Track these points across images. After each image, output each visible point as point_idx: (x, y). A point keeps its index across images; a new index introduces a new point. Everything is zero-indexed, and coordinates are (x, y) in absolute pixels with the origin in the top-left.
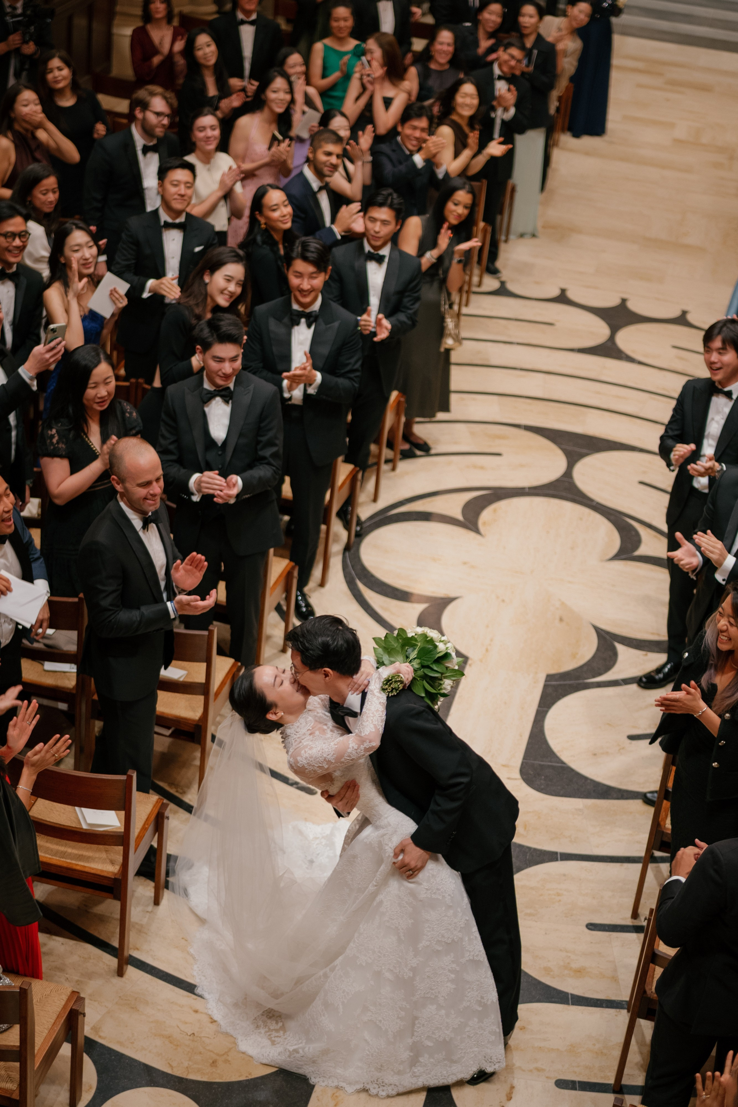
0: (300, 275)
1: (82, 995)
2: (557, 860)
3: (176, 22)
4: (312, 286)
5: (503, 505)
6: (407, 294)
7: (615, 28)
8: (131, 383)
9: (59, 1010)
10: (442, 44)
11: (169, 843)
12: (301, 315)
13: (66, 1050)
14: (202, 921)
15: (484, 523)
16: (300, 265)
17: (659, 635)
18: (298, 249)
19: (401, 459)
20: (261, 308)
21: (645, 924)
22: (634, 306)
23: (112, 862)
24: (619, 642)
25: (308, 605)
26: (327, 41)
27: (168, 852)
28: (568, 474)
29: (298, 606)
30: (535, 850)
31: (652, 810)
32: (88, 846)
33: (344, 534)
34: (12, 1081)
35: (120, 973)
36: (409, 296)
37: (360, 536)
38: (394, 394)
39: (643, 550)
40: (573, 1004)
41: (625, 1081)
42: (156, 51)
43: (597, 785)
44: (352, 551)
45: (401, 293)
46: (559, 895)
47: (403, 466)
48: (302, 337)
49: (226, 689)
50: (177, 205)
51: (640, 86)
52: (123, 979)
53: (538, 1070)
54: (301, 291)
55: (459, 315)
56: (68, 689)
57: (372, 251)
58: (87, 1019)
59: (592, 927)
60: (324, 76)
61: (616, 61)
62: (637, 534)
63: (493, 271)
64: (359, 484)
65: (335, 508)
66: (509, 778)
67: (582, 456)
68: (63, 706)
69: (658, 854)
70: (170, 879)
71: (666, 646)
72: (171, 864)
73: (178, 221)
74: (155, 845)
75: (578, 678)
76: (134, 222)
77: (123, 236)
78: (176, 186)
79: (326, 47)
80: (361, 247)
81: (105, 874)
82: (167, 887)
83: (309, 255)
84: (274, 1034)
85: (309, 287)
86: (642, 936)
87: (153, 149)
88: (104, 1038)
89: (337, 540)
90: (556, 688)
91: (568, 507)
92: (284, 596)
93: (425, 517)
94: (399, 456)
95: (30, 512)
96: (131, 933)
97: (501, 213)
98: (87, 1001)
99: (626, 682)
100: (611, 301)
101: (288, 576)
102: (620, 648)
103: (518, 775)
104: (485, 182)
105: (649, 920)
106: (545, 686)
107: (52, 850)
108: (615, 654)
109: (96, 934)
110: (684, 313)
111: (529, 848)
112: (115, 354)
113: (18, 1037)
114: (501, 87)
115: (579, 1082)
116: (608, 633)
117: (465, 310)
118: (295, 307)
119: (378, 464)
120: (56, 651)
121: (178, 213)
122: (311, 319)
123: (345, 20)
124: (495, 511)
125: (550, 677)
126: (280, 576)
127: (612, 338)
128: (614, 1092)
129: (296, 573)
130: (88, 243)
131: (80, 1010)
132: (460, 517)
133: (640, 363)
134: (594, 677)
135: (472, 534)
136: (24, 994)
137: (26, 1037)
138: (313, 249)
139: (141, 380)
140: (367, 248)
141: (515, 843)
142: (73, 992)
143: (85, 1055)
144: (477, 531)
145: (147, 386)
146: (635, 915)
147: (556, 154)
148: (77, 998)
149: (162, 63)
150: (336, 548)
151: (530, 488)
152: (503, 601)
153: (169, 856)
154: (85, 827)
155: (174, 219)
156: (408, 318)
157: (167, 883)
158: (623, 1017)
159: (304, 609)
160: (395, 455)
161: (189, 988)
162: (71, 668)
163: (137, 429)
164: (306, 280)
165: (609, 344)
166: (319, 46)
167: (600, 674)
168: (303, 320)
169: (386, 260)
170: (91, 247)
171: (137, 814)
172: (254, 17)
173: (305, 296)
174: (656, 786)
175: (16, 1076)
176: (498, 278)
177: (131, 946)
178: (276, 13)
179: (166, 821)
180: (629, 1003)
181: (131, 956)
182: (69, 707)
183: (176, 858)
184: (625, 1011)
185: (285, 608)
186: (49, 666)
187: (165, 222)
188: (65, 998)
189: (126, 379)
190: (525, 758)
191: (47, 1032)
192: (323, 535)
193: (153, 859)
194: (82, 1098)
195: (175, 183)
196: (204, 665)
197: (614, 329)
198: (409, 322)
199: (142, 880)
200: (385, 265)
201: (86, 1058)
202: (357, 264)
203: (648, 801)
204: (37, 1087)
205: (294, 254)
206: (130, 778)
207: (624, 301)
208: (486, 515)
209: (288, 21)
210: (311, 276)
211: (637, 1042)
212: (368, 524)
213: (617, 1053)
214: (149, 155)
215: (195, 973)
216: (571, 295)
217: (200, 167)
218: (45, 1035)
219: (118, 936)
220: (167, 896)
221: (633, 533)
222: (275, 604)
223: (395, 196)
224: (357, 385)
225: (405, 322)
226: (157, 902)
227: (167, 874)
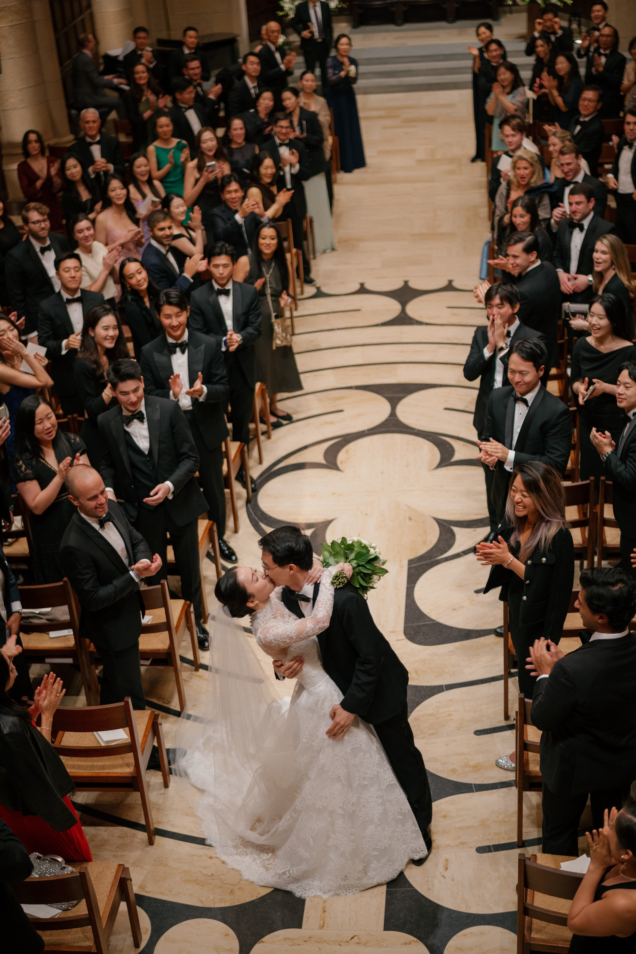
0: (169, 316)
1: (126, 866)
2: (443, 691)
3: (47, 154)
4: (179, 323)
5: (352, 446)
6: (251, 313)
7: (356, 91)
8: (69, 419)
9: (112, 880)
10: (235, 129)
11: (165, 741)
12: (175, 346)
13: (123, 906)
14: (202, 791)
15: (341, 462)
16: (168, 309)
17: (481, 514)
18: (163, 298)
19: (273, 430)
20: (146, 347)
21: (515, 722)
22: (414, 284)
23: (128, 765)
24: (454, 526)
25: (229, 548)
26: (157, 143)
27: (167, 747)
28: (393, 414)
29: (222, 551)
30: (427, 687)
31: (502, 640)
32: (108, 757)
33: (244, 492)
34: (89, 940)
35: (151, 842)
36: (253, 314)
37: (255, 491)
38: (258, 385)
39: (457, 457)
40: (477, 791)
41: (525, 838)
42: (38, 178)
43: (460, 630)
44: (252, 503)
45: (247, 314)
46: (450, 715)
47: (276, 434)
48: (180, 361)
49: (183, 621)
50: (73, 286)
51: (384, 128)
52: (154, 846)
53: (462, 843)
54: (173, 327)
55: (292, 318)
56: (70, 647)
57: (220, 288)
58: (133, 882)
59: (479, 733)
60: (159, 169)
61: (361, 114)
62: (451, 446)
63: (309, 281)
64: (246, 454)
65: (233, 475)
66: (397, 640)
67: (400, 399)
68: (70, 661)
69: (513, 671)
70: (172, 767)
71: (488, 521)
72: (171, 755)
73: (76, 296)
74: (156, 744)
75: (431, 558)
76: (45, 304)
77: (39, 315)
78: (67, 272)
79: (157, 148)
80: (212, 287)
81: (125, 775)
82: (171, 773)
83: (172, 300)
84: (267, 862)
85: (178, 323)
86: (514, 731)
87: (48, 248)
88: (149, 892)
89: (240, 497)
90: (416, 568)
91: (398, 437)
92: (210, 545)
93: (300, 466)
94: (271, 428)
95: (16, 526)
96: (152, 812)
97: (306, 239)
98: (131, 869)
99: (465, 553)
100: (396, 284)
101: (210, 531)
102: (455, 529)
103: (403, 637)
104: (290, 220)
105: (517, 720)
106: (409, 569)
107: (83, 766)
108: (453, 535)
109: (128, 818)
110: (450, 282)
111: (422, 687)
112: (53, 400)
113: (86, 907)
114: (284, 152)
115: (493, 846)
116: (445, 521)
117: (295, 314)
118: (170, 340)
119: (256, 436)
120: (55, 622)
121: (75, 291)
122: (183, 347)
123: (167, 126)
124: (347, 452)
125: (411, 562)
126: (204, 533)
127: (403, 311)
128: (519, 847)
129: (215, 528)
130: (9, 328)
131: (127, 877)
132: (323, 462)
133: (427, 324)
134: (442, 554)
135: (335, 472)
136: (83, 877)
137: (92, 906)
138: (174, 296)
139: (75, 415)
140: (216, 287)
141: (412, 686)
142: (120, 865)
143: (138, 907)
144: (337, 468)
145: (80, 419)
146: (507, 717)
147: (336, 188)
148: (123, 869)
149: (44, 185)
150: (240, 504)
151: (368, 430)
152: (367, 514)
153: (168, 750)
154: (103, 744)
155: (73, 295)
156: (254, 330)
157: (170, 769)
158: (514, 790)
159: (227, 552)
160: (268, 428)
161: (201, 841)
162: (69, 632)
163: (82, 449)
164: (174, 318)
165: (402, 315)
166: (151, 148)
167: (446, 551)
168: (178, 349)
169: (231, 292)
170: (12, 330)
171: (138, 726)
172: (98, 138)
173: (176, 331)
174: (501, 623)
175: (91, 935)
176: (314, 285)
177: (154, 821)
178: (117, 131)
179: (160, 726)
180: (515, 781)
181: (156, 829)
182: (73, 660)
183: (174, 751)
184: (514, 787)
185: (213, 554)
186: (53, 634)
187: (67, 299)
188: (114, 871)
189: (64, 416)
190: (406, 623)
191: (106, 898)
192: (228, 496)
193: (157, 755)
194: (143, 939)
195: (67, 270)
196: (163, 609)
197: (404, 304)
198: (256, 333)
199: (152, 771)
200: (231, 296)
201: (139, 909)
202: (211, 299)
203: (498, 635)
204: (108, 940)
205: (162, 302)
206: (127, 703)
207: (406, 282)
208: (341, 456)
209: (128, 135)
210: (177, 315)
211: (528, 808)
212: (259, 481)
213: (515, 819)
214: (47, 253)
215: (203, 830)
216: (368, 286)
217: (83, 256)
218: (105, 901)
219: (143, 816)
220: (173, 780)
221: (448, 446)
222: (205, 553)
223: (227, 245)
224: (228, 387)
225: (252, 333)
226: (166, 785)
227: (169, 763)
